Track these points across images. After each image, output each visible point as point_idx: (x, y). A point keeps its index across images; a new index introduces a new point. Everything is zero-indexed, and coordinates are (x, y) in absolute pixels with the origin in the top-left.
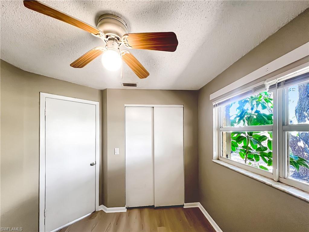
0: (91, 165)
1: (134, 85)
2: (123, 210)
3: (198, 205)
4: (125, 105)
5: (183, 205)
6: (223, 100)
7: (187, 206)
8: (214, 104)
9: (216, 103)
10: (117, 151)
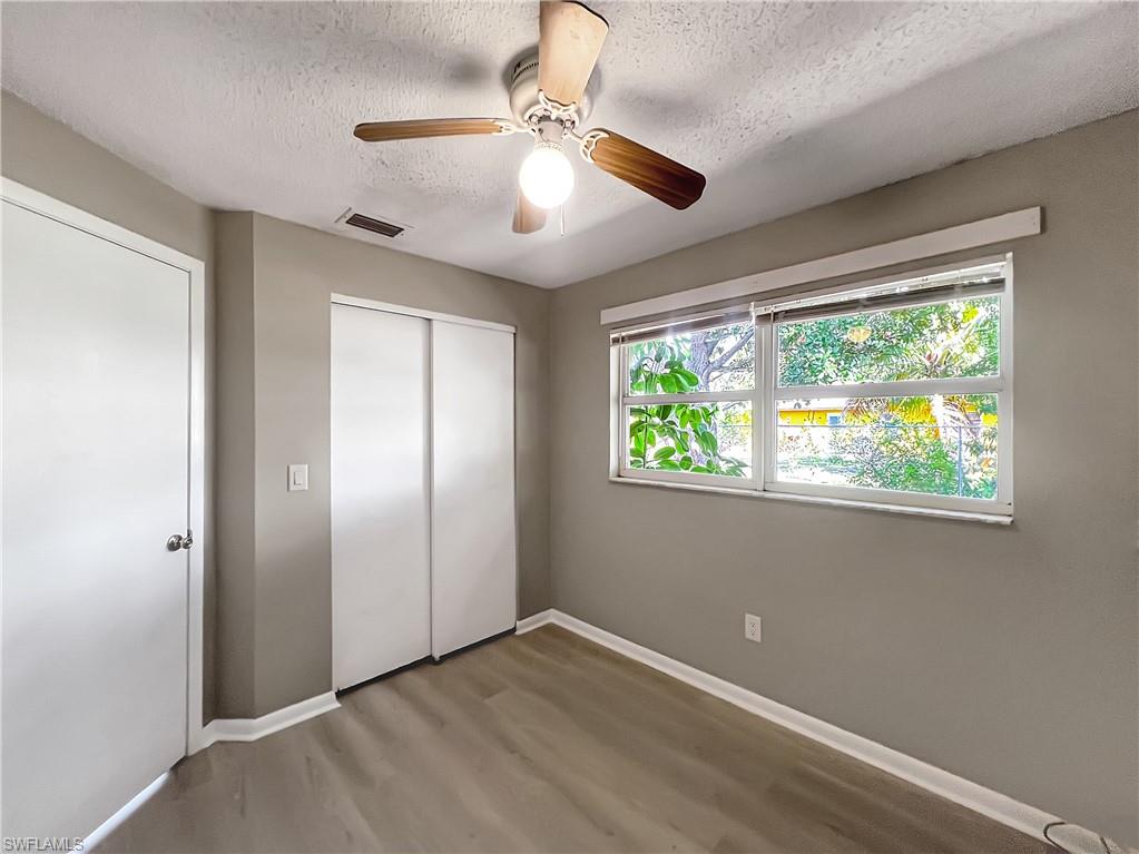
0: (173, 547)
1: (391, 231)
2: (326, 703)
3: (553, 617)
4: (335, 297)
5: (514, 629)
6: (642, 330)
7: (526, 626)
8: (612, 336)
9: (623, 334)
10: (301, 474)
